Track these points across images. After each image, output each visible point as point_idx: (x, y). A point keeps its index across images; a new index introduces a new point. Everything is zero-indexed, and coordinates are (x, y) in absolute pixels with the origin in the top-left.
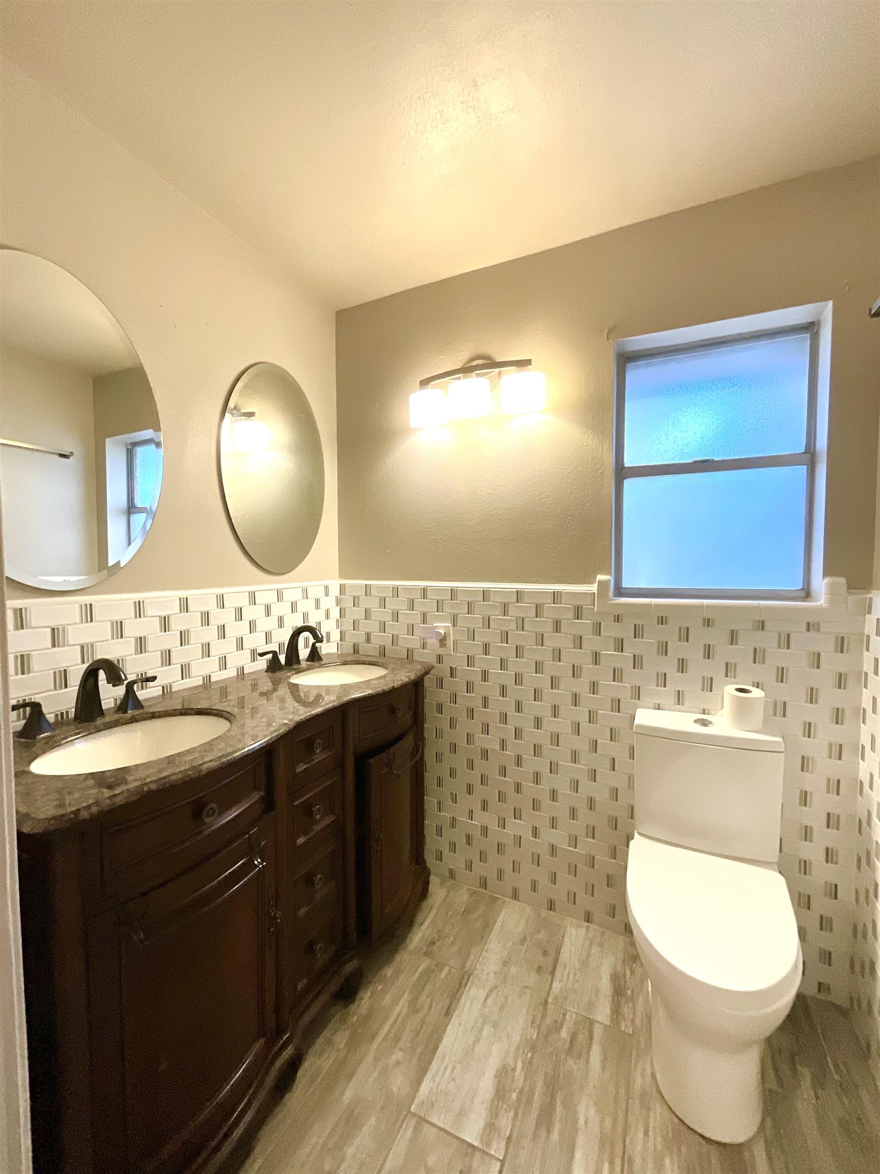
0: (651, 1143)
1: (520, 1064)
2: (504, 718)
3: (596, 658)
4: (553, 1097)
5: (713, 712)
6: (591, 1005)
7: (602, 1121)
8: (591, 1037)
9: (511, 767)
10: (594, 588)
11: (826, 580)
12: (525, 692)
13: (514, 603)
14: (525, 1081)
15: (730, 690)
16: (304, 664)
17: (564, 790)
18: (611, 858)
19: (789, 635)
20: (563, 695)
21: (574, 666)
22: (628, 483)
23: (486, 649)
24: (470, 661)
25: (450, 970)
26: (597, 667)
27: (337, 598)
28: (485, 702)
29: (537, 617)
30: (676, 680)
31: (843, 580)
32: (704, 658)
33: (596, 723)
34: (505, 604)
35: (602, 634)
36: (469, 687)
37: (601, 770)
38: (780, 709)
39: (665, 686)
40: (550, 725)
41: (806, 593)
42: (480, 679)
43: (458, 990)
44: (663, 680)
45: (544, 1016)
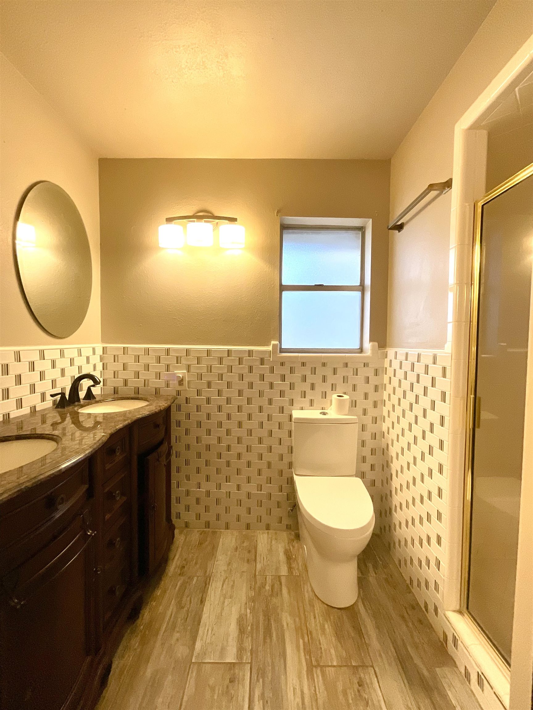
0: (318, 621)
1: (248, 611)
2: (220, 424)
3: (271, 386)
4: (269, 620)
5: (326, 408)
6: (277, 569)
7: (295, 621)
8: (281, 584)
9: (224, 453)
10: (270, 348)
11: (371, 343)
12: (232, 408)
13: (227, 357)
14: (253, 618)
15: (335, 396)
16: (82, 402)
17: (255, 460)
18: (280, 492)
19: (357, 369)
20: (254, 407)
21: (260, 391)
22: (284, 293)
23: (209, 385)
24: (199, 393)
25: (198, 578)
26: (272, 390)
27: (101, 356)
28: (208, 416)
29: (239, 364)
30: (310, 395)
31: (376, 344)
32: (323, 382)
33: (272, 421)
34: (220, 358)
35: (274, 372)
36: (198, 408)
37: (274, 446)
38: (354, 404)
39: (305, 398)
40: (247, 425)
41: (361, 350)
42: (205, 403)
43: (205, 587)
44: (304, 395)
45: (256, 583)
